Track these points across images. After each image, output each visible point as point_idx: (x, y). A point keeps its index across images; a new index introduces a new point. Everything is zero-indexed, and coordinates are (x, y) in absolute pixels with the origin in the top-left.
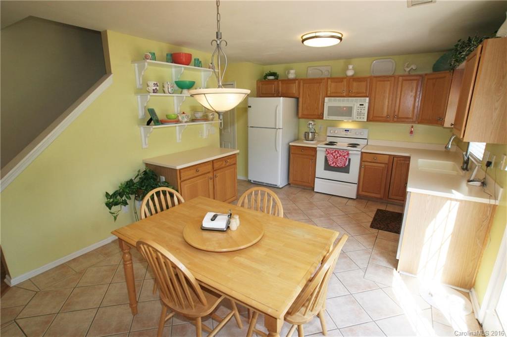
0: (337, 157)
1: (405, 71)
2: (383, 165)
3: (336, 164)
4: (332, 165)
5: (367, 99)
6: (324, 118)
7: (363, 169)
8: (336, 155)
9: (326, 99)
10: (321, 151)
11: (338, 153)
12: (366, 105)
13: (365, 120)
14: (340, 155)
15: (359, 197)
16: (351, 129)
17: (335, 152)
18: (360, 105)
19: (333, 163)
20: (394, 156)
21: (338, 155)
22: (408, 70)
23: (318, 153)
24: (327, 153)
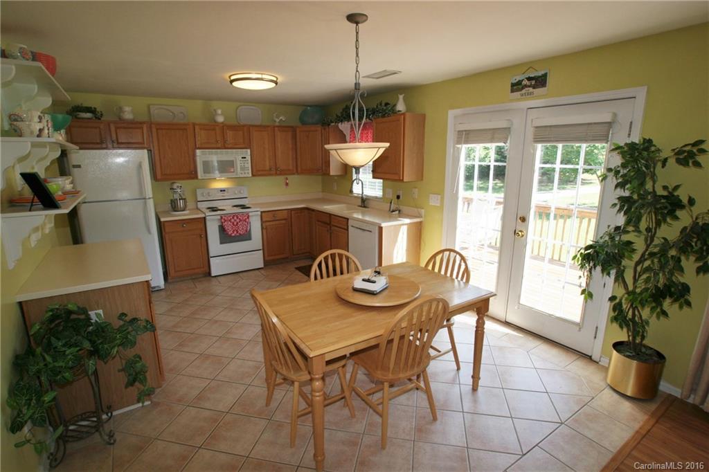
0: (237, 223)
1: (275, 121)
2: (284, 222)
3: (237, 232)
4: (233, 235)
5: (249, 151)
6: (199, 177)
7: (264, 231)
8: (235, 220)
9: (198, 152)
10: (213, 220)
11: (237, 218)
12: (249, 158)
13: (251, 175)
14: (240, 220)
15: (268, 263)
16: (228, 189)
17: (233, 218)
18: (242, 158)
19: (233, 232)
20: (292, 210)
21: (238, 220)
22: (277, 120)
23: (208, 224)
24: (223, 221)
